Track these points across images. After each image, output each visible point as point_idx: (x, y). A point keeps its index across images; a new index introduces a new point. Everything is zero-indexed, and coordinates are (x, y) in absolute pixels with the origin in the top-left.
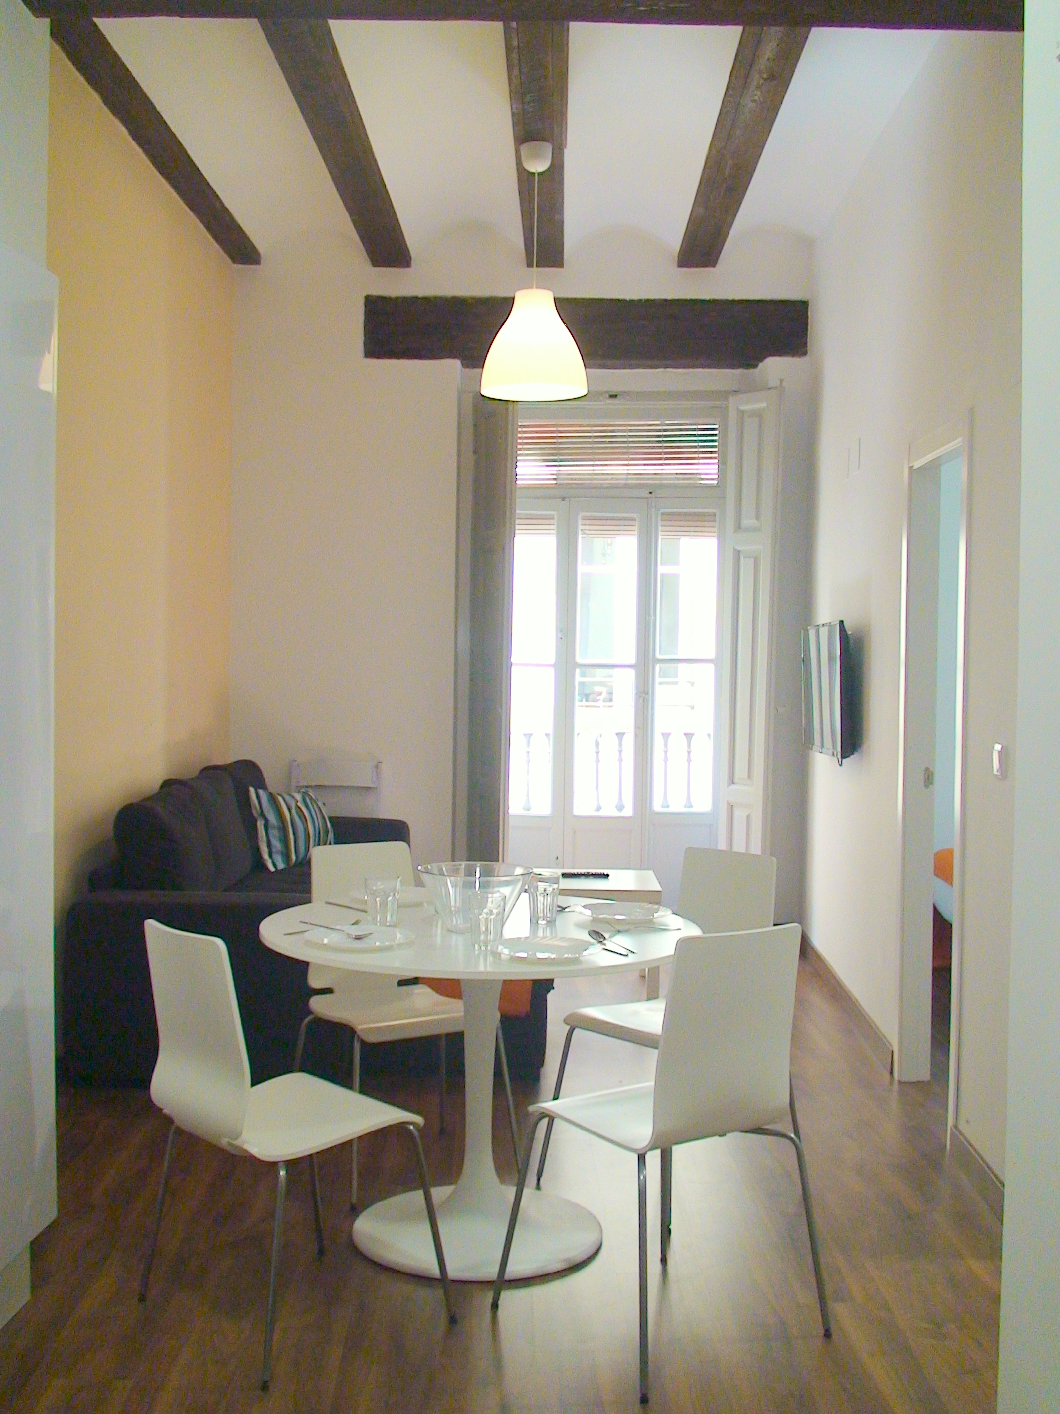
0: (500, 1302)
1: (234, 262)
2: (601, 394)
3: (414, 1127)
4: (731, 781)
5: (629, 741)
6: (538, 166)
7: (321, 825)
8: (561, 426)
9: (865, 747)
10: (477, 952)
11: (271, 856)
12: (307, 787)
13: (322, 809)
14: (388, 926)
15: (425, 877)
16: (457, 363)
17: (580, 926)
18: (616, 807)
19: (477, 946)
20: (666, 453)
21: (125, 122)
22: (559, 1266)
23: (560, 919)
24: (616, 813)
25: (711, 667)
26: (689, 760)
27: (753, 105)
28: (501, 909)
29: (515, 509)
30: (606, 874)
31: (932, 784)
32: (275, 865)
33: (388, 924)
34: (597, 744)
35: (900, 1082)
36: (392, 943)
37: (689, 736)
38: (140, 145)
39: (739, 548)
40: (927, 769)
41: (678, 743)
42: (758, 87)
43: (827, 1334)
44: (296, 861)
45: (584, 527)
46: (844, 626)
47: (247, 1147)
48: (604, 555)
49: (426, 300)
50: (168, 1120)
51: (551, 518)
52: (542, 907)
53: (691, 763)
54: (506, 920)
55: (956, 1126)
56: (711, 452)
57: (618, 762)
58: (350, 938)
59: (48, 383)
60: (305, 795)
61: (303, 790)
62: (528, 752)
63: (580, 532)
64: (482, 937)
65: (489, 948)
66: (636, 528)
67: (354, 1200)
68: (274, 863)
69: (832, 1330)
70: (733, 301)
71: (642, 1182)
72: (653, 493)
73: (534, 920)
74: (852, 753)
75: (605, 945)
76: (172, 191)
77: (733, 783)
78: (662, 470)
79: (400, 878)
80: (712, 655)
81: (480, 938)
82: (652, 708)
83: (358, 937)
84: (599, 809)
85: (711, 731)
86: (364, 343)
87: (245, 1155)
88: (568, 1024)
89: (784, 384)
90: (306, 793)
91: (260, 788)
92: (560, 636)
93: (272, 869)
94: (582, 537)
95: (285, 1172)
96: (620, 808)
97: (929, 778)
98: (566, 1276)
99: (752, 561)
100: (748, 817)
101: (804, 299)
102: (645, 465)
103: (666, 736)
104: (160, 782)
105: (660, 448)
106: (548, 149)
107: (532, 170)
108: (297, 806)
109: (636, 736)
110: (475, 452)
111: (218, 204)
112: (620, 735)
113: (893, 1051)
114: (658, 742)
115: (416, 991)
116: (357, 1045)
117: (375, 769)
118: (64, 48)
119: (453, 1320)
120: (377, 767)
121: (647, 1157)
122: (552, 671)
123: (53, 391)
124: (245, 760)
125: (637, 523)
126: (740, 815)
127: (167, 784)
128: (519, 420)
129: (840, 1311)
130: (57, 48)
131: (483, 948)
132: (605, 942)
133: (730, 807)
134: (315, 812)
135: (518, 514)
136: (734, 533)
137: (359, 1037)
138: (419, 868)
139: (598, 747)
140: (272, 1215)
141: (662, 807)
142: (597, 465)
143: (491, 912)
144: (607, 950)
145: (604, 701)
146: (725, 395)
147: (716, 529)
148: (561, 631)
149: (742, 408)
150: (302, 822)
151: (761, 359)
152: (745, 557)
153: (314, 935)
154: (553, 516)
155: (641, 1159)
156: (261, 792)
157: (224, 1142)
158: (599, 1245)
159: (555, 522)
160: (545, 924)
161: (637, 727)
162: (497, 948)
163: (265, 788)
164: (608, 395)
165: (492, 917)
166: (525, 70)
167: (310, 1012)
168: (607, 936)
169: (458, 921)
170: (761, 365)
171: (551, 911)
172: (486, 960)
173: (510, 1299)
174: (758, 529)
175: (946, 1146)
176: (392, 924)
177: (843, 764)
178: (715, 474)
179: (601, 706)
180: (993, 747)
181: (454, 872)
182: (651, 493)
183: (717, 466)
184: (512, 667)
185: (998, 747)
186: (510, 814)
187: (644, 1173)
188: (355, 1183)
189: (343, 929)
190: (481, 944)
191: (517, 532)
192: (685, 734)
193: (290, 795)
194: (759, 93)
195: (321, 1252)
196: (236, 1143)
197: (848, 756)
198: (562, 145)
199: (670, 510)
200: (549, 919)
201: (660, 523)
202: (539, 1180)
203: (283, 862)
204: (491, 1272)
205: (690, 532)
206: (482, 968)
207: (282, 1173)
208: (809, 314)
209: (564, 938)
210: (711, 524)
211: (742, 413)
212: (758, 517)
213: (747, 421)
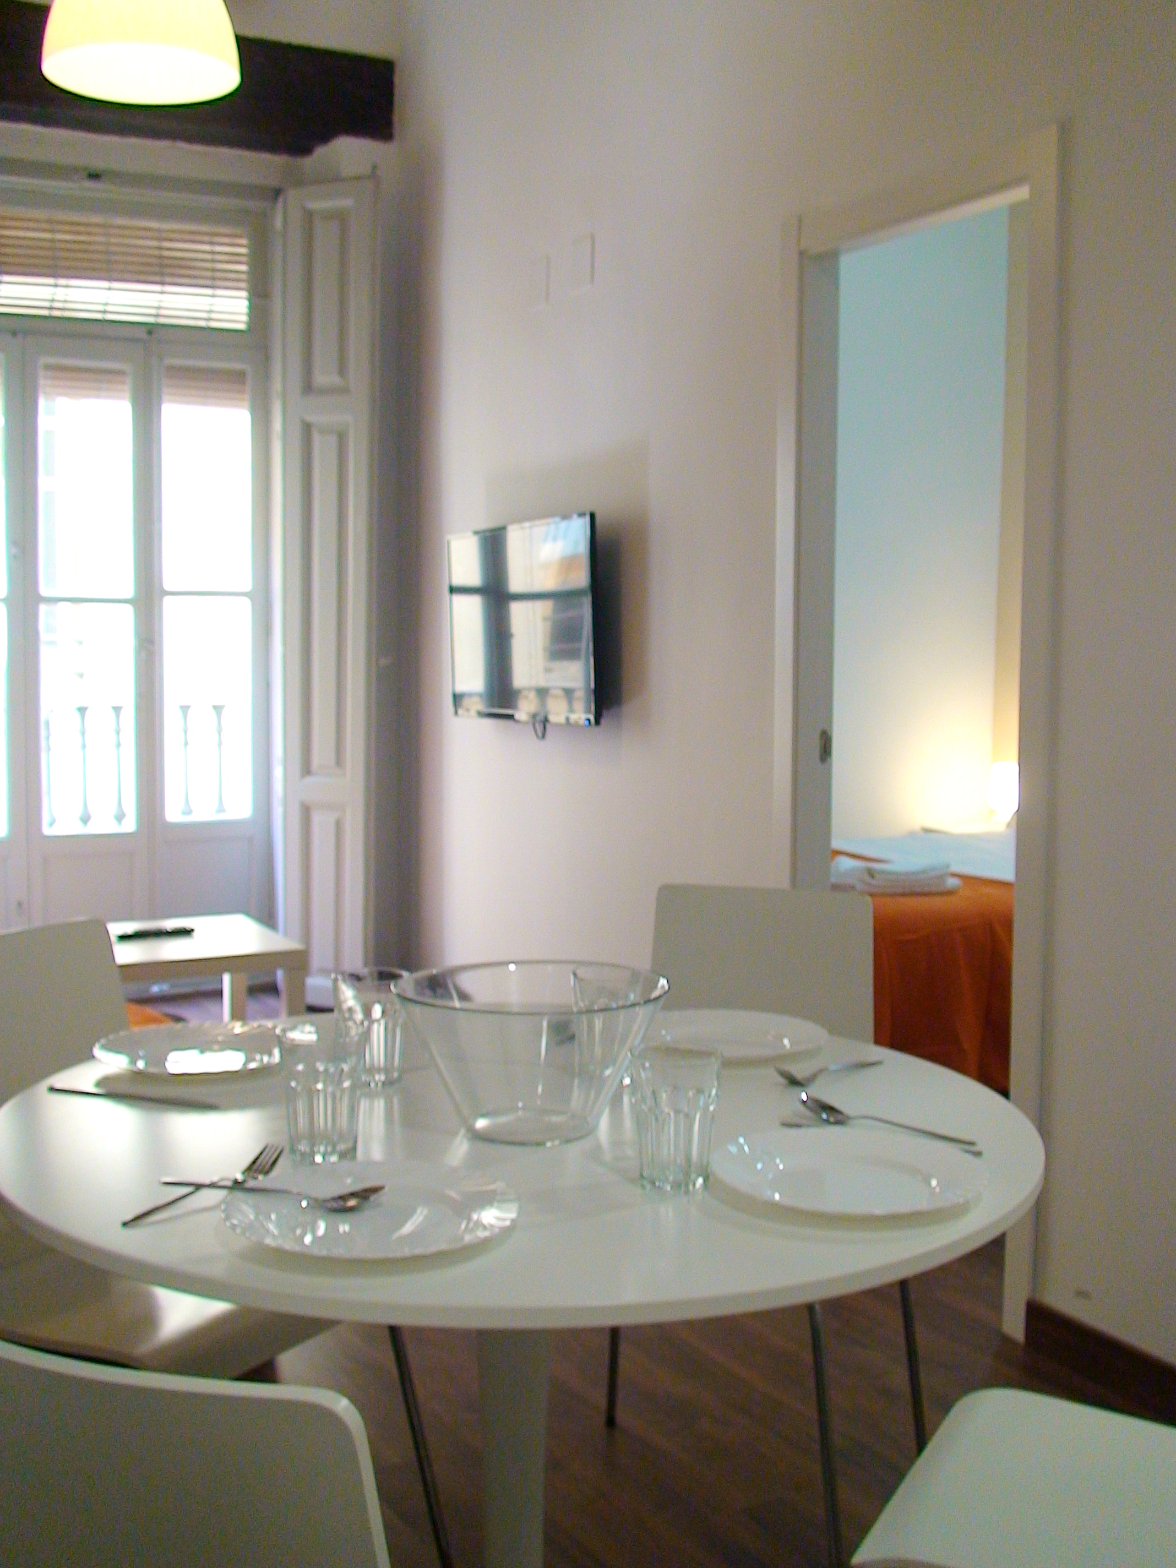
4: (305, 770)
25: (244, 603)
31: (829, 755)
37: (218, 709)
39: (309, 419)
40: (823, 733)
41: (202, 720)
45: (47, 381)
57: (115, 748)
63: (41, 389)
66: (127, 386)
72: (154, 335)
77: (310, 773)
78: (161, 301)
82: (161, 666)
89: (378, 173)
92: (14, 553)
94: (44, 397)
96: (118, 820)
97: (825, 746)
99: (332, 441)
100: (338, 823)
101: (385, 56)
103: (185, 710)
109: (138, 709)
112: (117, 710)
125: (128, 379)
126: (322, 823)
133: (305, 810)
136: (295, 396)
141: (179, 814)
147: (247, 396)
148: (15, 544)
152: (320, 433)
161: (139, 696)
164: (85, 173)
170: (322, 148)
174: (345, 391)
178: (244, 313)
182: (151, 335)
183: (248, 301)
199: (180, 363)
201: (164, 382)
208: (397, 80)
210: (237, 387)
211: (309, 216)
212: (342, 371)
213: (320, 228)
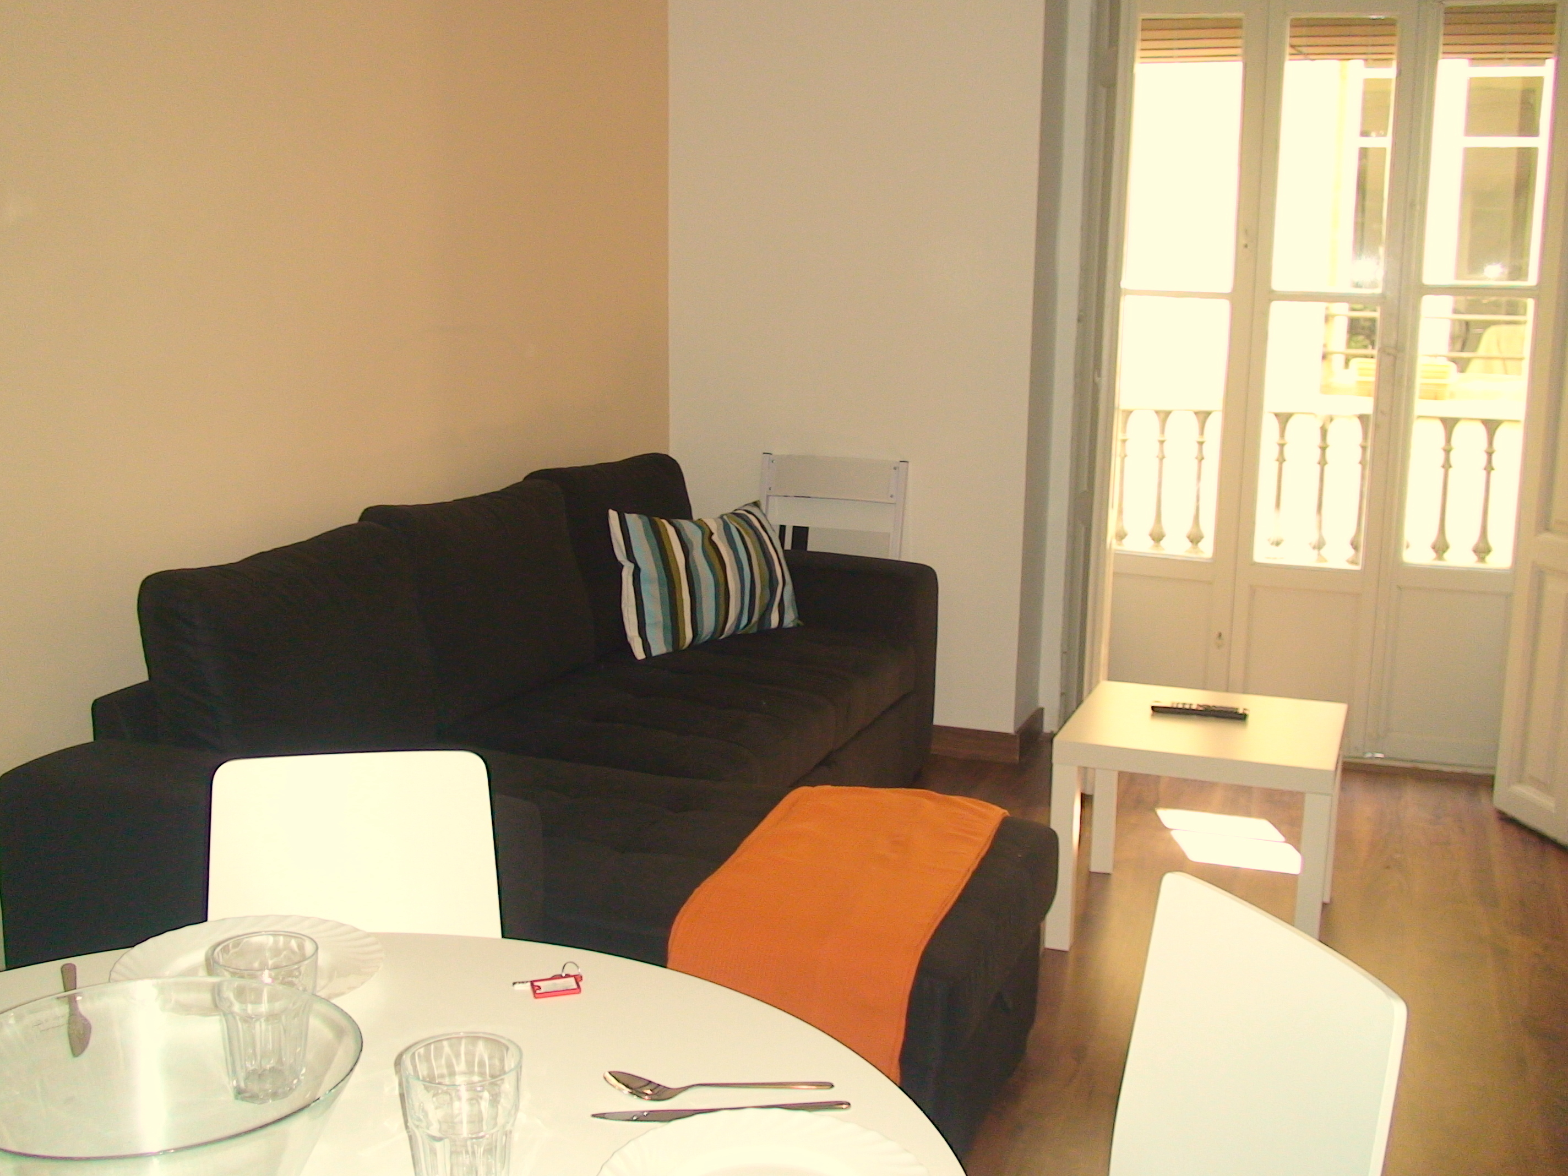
11: (641, 633)
32: (647, 648)
44: (695, 640)
45: (1297, 41)
51: (1237, 25)
63: (1289, 51)
66: (1396, 40)
68: (646, 644)
92: (1244, 242)
93: (640, 654)
108: (710, 541)
125: (1397, 31)
133: (1538, 573)
148: (1246, 232)
154: (1241, 20)
156: (631, 518)
159: (1243, 32)
203: (666, 640)
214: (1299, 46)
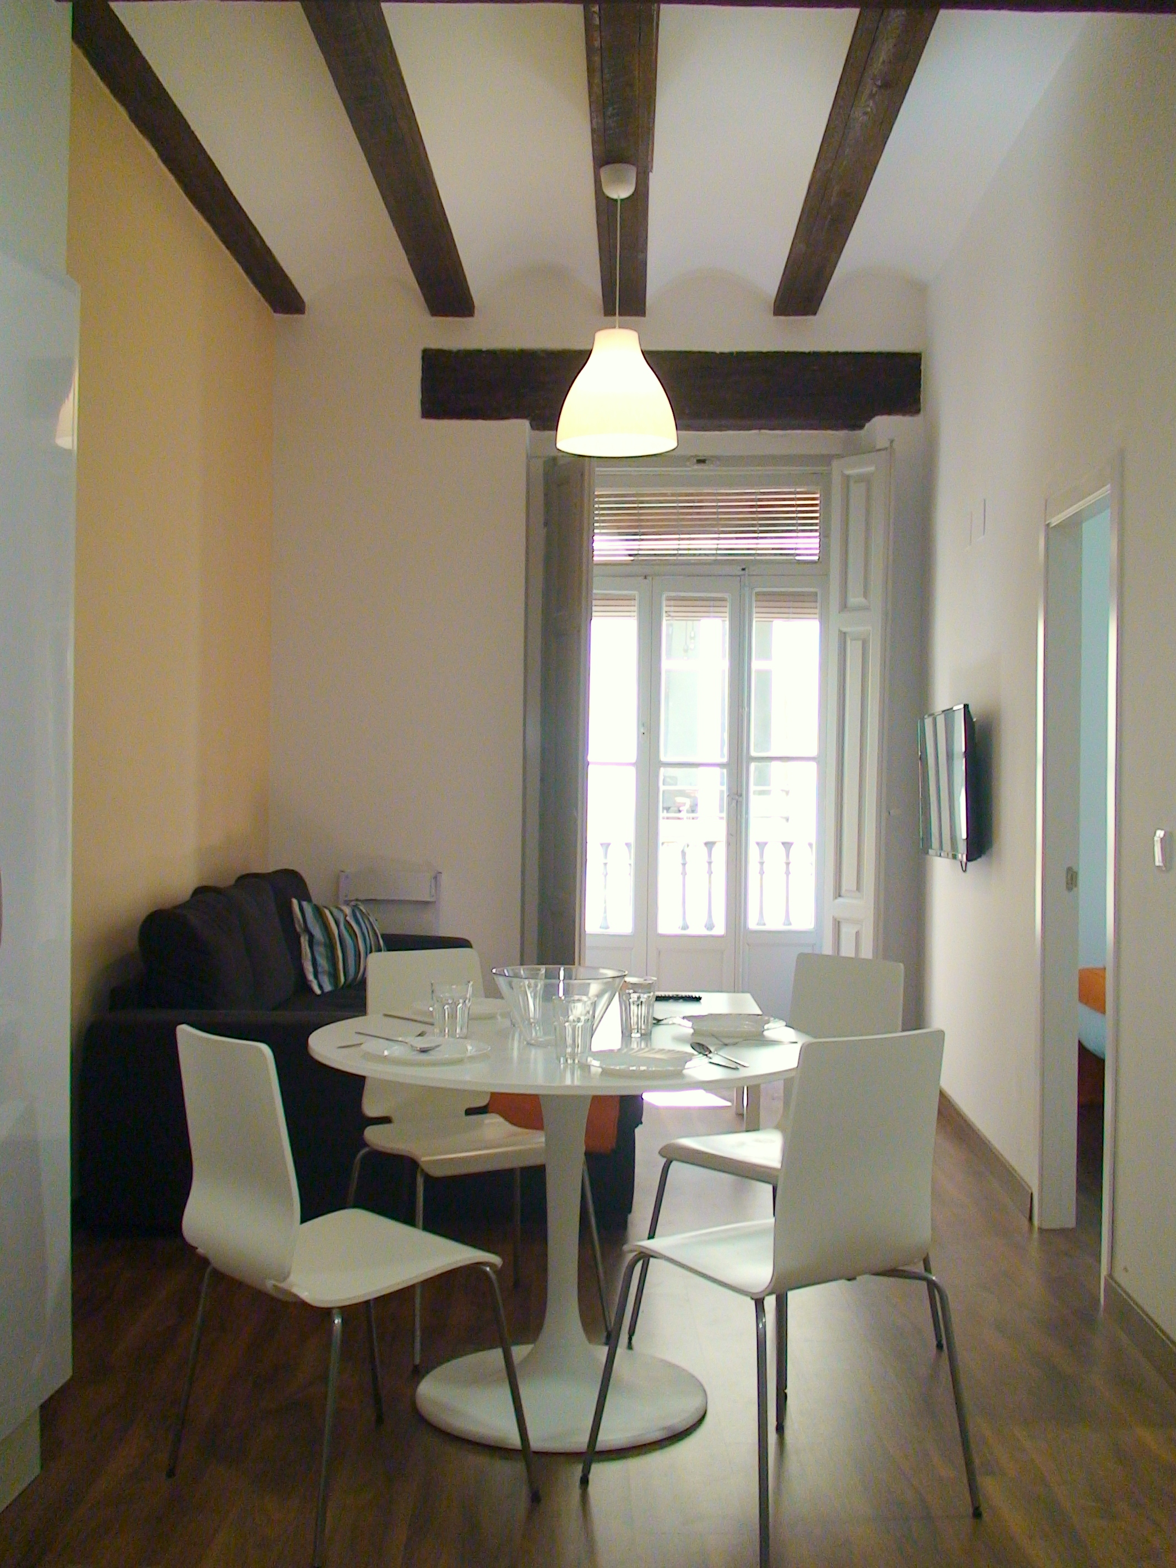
0: (591, 1477)
1: (275, 312)
2: (688, 458)
3: (490, 1268)
4: (838, 894)
5: (720, 852)
6: (621, 192)
7: (372, 943)
8: (643, 495)
9: (995, 848)
10: (562, 1066)
11: (316, 976)
12: (357, 900)
13: (374, 926)
14: (458, 1038)
15: (501, 982)
16: (525, 423)
17: (679, 1039)
18: (705, 927)
19: (562, 1060)
20: (761, 525)
21: (155, 142)
22: (657, 1435)
23: (658, 1032)
24: (704, 932)
25: (813, 766)
26: (788, 873)
27: (866, 118)
28: (589, 1016)
29: (592, 588)
30: (697, 996)
31: (1076, 886)
32: (321, 987)
33: (458, 1036)
34: (684, 853)
35: (1041, 1230)
36: (463, 1056)
37: (787, 845)
38: (171, 170)
39: (844, 630)
40: (1069, 869)
41: (775, 854)
42: (872, 96)
43: (977, 1514)
44: (345, 983)
45: (668, 609)
46: (969, 711)
47: (295, 1290)
48: (686, 651)
49: (492, 354)
50: (205, 1261)
51: (632, 598)
52: (636, 1019)
53: (790, 876)
54: (596, 1029)
55: (1110, 1275)
56: (812, 525)
57: (707, 875)
58: (414, 1050)
59: (67, 439)
60: (355, 909)
61: (353, 903)
62: (605, 864)
63: (664, 614)
64: (569, 1050)
65: (576, 1061)
66: (727, 609)
67: (417, 1361)
68: (320, 984)
69: (982, 1509)
70: (837, 353)
71: (761, 1331)
72: (747, 570)
73: (626, 1033)
74: (980, 856)
75: (710, 1058)
76: (205, 224)
77: (840, 896)
78: (757, 544)
79: (471, 983)
80: (814, 752)
81: (566, 1051)
82: (747, 813)
83: (424, 1050)
84: (685, 927)
85: (813, 840)
86: (422, 401)
87: (294, 1300)
88: (664, 1157)
89: (894, 445)
90: (356, 906)
91: (304, 900)
92: (642, 731)
93: (318, 992)
94: (666, 620)
95: (340, 1321)
96: (710, 926)
97: (1072, 879)
98: (666, 1446)
99: (859, 644)
100: (857, 933)
101: (917, 351)
102: (737, 538)
103: (762, 845)
104: (190, 892)
105: (753, 519)
106: (632, 172)
107: (614, 196)
108: (347, 921)
109: (729, 844)
110: (546, 524)
111: (258, 240)
112: (710, 845)
113: (1032, 1194)
114: (753, 852)
115: (487, 1121)
116: (420, 1181)
117: (433, 881)
118: (87, 54)
119: (536, 1498)
120: (435, 878)
121: (766, 1302)
122: (632, 771)
123: (73, 448)
124: (285, 870)
125: (728, 604)
126: (848, 931)
127: (200, 891)
128: (596, 489)
129: (989, 1486)
130: (79, 53)
131: (570, 1061)
132: (710, 1055)
133: (837, 923)
134: (367, 928)
135: (596, 594)
136: (839, 613)
137: (422, 1170)
138: (494, 971)
139: (685, 858)
140: (324, 1378)
141: (758, 924)
142: (683, 539)
143: (579, 1020)
144: (713, 1063)
145: (688, 812)
146: (827, 459)
147: (817, 611)
148: (643, 725)
149: (848, 472)
150: (353, 941)
151: (869, 419)
152: (851, 640)
153: (371, 1046)
154: (635, 596)
155: (759, 1304)
156: (305, 904)
157: (269, 1284)
158: (702, 1413)
159: (636, 602)
160: (639, 1037)
161: (729, 835)
162: (587, 1060)
163: (309, 899)
164: (695, 460)
165: (580, 1024)
166: (607, 76)
167: (365, 1144)
168: (712, 1049)
169: (536, 1033)
170: (867, 425)
171: (646, 1023)
172: (573, 1074)
173: (602, 1473)
174: (867, 608)
175: (1099, 1300)
176: (461, 1035)
177: (967, 870)
178: (816, 549)
179: (685, 818)
180: (1155, 833)
181: (534, 976)
182: (743, 569)
183: (819, 540)
184: (589, 766)
185: (1160, 833)
186: (586, 933)
187: (764, 1320)
188: (418, 1340)
189: (407, 1041)
190: (567, 1056)
191: (594, 614)
192: (783, 843)
193: (337, 908)
194: (871, 103)
195: (380, 1420)
196: (283, 1285)
197: (975, 859)
198: (647, 167)
199: (765, 590)
200: (643, 1032)
201: (754, 604)
202: (630, 1339)
203: (331, 983)
204: (580, 1441)
205: (789, 613)
206: (568, 1082)
207: (337, 1321)
208: (922, 367)
209: (663, 1050)
210: (813, 605)
211: (847, 478)
212: (865, 595)
213: (853, 487)
214: (670, 612)
